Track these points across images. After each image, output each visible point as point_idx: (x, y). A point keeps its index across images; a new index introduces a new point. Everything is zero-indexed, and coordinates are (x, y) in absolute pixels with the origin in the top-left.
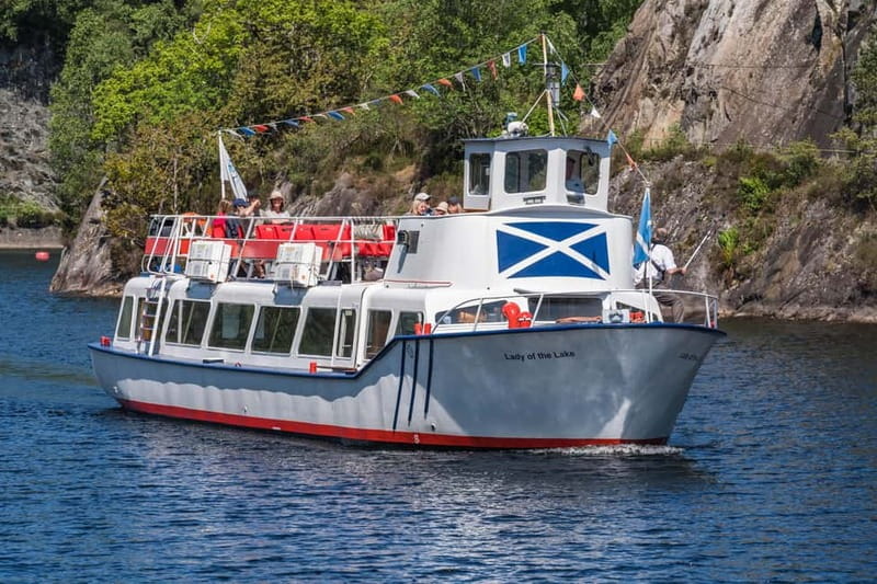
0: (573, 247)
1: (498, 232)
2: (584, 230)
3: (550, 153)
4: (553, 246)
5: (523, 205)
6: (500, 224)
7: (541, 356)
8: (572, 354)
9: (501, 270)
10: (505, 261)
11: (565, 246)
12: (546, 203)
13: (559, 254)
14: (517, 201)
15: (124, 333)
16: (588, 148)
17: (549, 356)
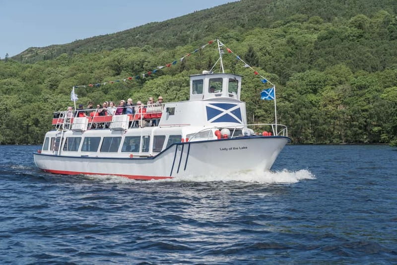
0: (231, 112)
1: (207, 107)
2: (233, 107)
3: (224, 79)
4: (225, 112)
5: (215, 97)
6: (207, 104)
7: (234, 148)
8: (246, 148)
9: (208, 120)
10: (210, 117)
11: (228, 112)
12: (222, 97)
13: (227, 115)
14: (212, 96)
15: (46, 149)
16: (235, 78)
17: (237, 149)
